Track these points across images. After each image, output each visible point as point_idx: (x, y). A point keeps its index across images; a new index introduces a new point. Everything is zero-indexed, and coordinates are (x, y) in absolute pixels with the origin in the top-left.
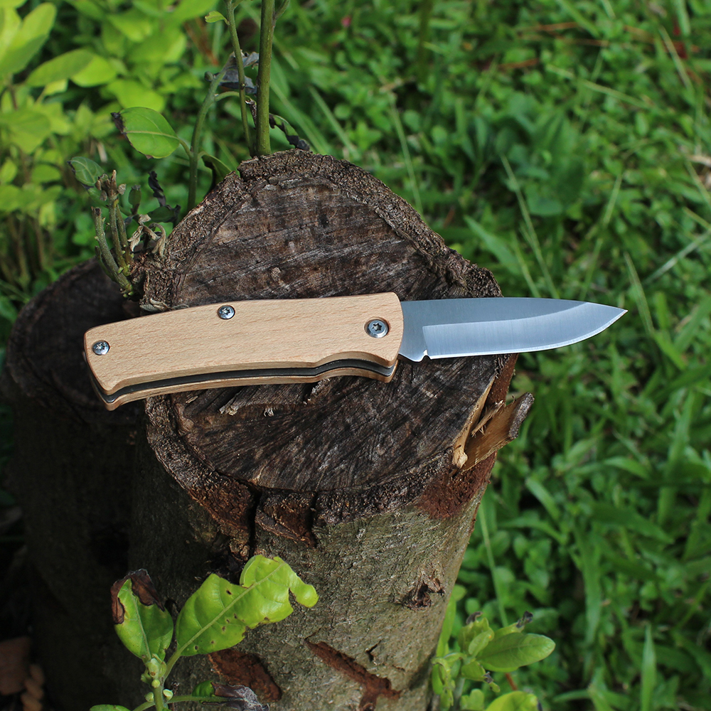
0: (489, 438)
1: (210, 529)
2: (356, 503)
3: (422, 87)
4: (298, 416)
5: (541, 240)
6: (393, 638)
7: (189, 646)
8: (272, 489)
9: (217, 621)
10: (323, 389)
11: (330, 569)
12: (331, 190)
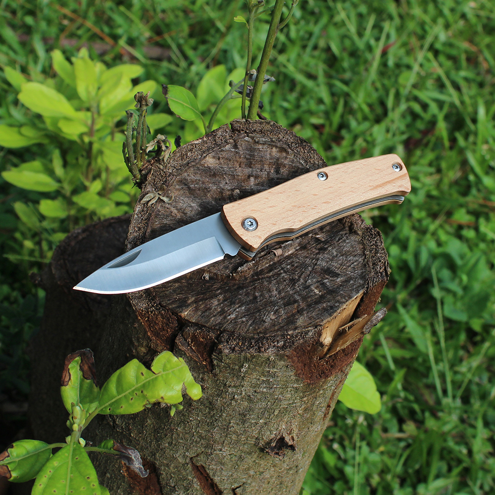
0: (350, 334)
2: (246, 344)
3: (391, 220)
4: (225, 285)
6: (253, 484)
7: (105, 407)
8: (193, 323)
9: (129, 393)
10: (246, 271)
11: (218, 395)
12: (287, 153)
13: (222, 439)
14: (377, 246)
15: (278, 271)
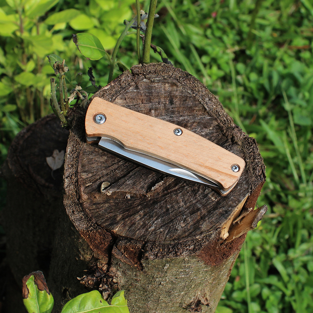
0: (242, 226)
1: (89, 253)
2: (166, 250)
3: (248, 52)
4: (143, 201)
5: (298, 137)
8: (123, 236)
10: (158, 188)
11: (149, 284)
12: (177, 86)
13: (155, 308)
14: (254, 153)
15: (182, 185)
